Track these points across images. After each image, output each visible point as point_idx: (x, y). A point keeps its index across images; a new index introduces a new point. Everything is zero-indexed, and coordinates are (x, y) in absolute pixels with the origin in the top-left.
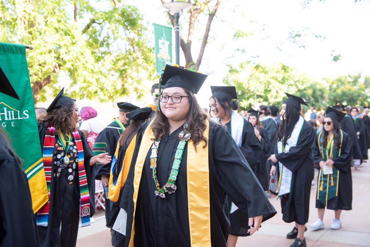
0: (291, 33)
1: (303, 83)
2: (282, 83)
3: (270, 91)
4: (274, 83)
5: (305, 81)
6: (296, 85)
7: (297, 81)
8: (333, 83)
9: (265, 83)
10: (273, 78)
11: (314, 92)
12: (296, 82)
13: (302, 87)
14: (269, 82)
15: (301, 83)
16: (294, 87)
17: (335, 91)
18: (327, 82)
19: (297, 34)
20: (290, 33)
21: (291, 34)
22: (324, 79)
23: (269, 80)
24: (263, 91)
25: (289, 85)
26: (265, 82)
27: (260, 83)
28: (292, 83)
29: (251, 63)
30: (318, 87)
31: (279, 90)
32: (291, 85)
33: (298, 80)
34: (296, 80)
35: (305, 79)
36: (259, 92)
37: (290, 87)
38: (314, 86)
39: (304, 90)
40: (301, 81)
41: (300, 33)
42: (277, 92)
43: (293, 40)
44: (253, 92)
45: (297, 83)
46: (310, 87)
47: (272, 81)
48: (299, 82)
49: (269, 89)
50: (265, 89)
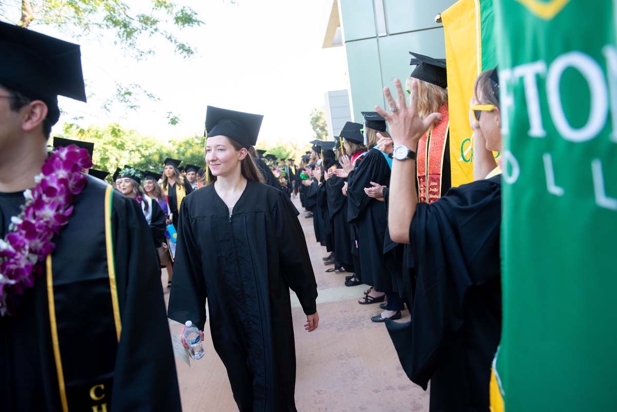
0: (120, 89)
1: (147, 147)
2: (122, 149)
3: (108, 159)
4: (111, 150)
5: (148, 145)
6: (139, 151)
7: (140, 146)
8: (180, 146)
11: (161, 157)
12: (138, 147)
13: (146, 153)
14: (105, 148)
15: (145, 148)
16: (137, 152)
17: (183, 154)
18: (174, 144)
19: (127, 92)
20: (118, 90)
21: (119, 92)
22: (170, 141)
23: (105, 146)
24: (99, 160)
25: (130, 151)
26: (101, 149)
28: (134, 148)
29: (74, 127)
30: (165, 151)
31: (118, 157)
32: (132, 151)
33: (141, 144)
34: (138, 144)
35: (148, 142)
37: (132, 152)
38: (161, 151)
39: (150, 155)
40: (144, 146)
41: (129, 91)
42: (117, 160)
43: (122, 98)
45: (140, 148)
46: (156, 153)
47: (109, 147)
48: (143, 148)
49: (106, 157)
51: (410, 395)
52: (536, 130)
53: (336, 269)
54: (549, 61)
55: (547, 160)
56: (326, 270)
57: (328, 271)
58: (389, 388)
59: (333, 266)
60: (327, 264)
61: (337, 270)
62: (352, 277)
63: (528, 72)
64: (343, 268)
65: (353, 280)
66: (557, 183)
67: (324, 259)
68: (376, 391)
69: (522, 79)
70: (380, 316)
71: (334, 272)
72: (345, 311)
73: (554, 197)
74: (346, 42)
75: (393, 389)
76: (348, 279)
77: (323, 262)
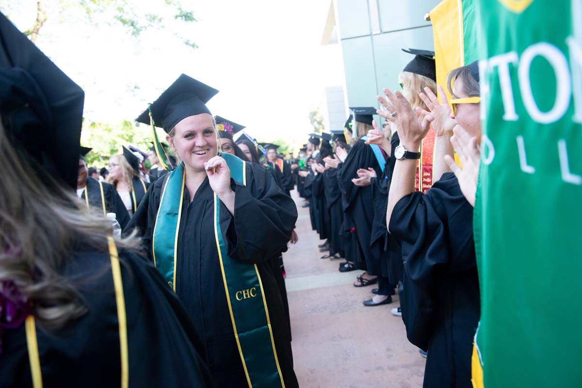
9: (110, 143)
10: (119, 136)
12: (145, 139)
14: (114, 141)
16: (144, 144)
25: (138, 143)
26: (111, 141)
27: (105, 142)
28: (142, 141)
32: (140, 143)
36: (104, 153)
44: (97, 153)
49: (115, 149)
50: (111, 149)
51: (398, 375)
52: (510, 115)
53: (330, 256)
54: (520, 52)
55: (520, 141)
56: (322, 256)
57: (323, 258)
58: (379, 368)
59: (327, 253)
60: (322, 251)
61: (332, 257)
62: (346, 263)
63: (502, 61)
64: (338, 255)
65: (346, 266)
66: (529, 163)
67: (320, 246)
68: (367, 371)
69: (496, 68)
70: (371, 300)
71: (328, 259)
72: (339, 296)
73: (527, 175)
74: (342, 40)
75: (383, 369)
76: (342, 265)
77: (318, 249)
